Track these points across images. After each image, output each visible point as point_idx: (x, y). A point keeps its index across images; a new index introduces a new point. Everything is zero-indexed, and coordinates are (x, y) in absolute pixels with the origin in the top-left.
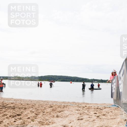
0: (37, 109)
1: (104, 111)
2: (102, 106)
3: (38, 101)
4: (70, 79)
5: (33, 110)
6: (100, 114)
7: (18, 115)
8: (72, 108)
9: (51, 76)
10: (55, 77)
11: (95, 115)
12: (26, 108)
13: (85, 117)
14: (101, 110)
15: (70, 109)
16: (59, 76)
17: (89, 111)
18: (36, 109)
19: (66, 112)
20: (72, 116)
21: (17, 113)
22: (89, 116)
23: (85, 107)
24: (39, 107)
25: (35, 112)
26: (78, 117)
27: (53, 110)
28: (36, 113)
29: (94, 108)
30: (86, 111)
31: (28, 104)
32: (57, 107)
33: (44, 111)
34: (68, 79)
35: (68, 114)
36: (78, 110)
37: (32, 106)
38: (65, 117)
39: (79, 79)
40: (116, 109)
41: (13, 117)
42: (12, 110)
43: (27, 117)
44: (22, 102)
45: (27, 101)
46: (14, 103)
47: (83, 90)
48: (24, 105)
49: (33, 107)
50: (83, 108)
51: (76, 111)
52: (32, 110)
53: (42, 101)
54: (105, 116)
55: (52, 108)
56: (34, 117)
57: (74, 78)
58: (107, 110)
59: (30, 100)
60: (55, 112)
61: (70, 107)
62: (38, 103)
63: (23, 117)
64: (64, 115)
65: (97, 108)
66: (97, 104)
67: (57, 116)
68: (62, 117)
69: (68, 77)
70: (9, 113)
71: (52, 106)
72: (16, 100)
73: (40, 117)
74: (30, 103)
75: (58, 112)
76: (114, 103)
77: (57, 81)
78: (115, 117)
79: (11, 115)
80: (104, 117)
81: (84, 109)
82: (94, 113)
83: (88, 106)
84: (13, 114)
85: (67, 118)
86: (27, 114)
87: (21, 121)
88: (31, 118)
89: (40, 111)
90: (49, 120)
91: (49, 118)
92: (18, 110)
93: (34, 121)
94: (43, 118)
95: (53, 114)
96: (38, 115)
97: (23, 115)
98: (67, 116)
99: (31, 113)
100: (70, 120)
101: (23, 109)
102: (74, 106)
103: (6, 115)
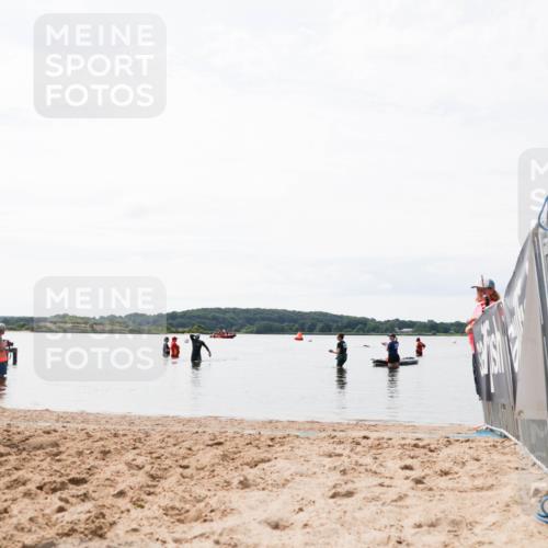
0: (154, 455)
1: (444, 458)
2: (437, 437)
3: (160, 422)
4: (295, 321)
5: (140, 461)
6: (427, 471)
7: (76, 482)
8: (304, 449)
10: (233, 315)
11: (408, 473)
12: (109, 452)
13: (363, 483)
14: (431, 451)
15: (296, 451)
16: (247, 311)
17: (381, 459)
18: (151, 453)
19: (280, 464)
20: (307, 479)
21: (68, 471)
22: (381, 481)
23: (364, 442)
24: (163, 445)
25: (148, 468)
26: (333, 484)
27: (224, 457)
28: (152, 472)
29: (403, 442)
30: (368, 460)
31: (116, 435)
32: (241, 442)
33: (185, 463)
34: (285, 324)
35: (293, 470)
36: (330, 456)
37: (135, 441)
38: (276, 485)
39: (337, 322)
40: (494, 446)
41: (54, 490)
42: (49, 459)
43: (111, 489)
44: (90, 428)
45: (114, 420)
46: (55, 431)
48: (101, 439)
49: (138, 444)
50: (353, 445)
51: (321, 458)
52: (134, 460)
53: (179, 420)
54: (450, 476)
55: (220, 447)
56: (142, 487)
57: (315, 319)
58: (454, 450)
59: (124, 417)
60: (232, 465)
61: (297, 442)
62: (160, 428)
63: (95, 489)
64: (274, 476)
65: (416, 446)
66: (414, 428)
67: (241, 482)
68: (262, 486)
69: (286, 312)
70: (38, 472)
71: (222, 440)
72: (65, 416)
73: (170, 490)
74: (124, 427)
75: (247, 467)
76: (487, 421)
77: (238, 331)
78: (490, 481)
79: (45, 484)
80: (443, 482)
81: (359, 448)
82: (403, 464)
83: (373, 435)
84: (54, 478)
85: (285, 490)
86: (112, 478)
87: (88, 505)
88: (130, 494)
89: (169, 462)
90: (207, 500)
91: (209, 494)
92: (76, 459)
93: (142, 507)
94: (181, 494)
95: (224, 473)
96: (163, 481)
97: (94, 484)
98: (287, 481)
99: (132, 471)
100: (299, 498)
101: (96, 454)
102: (315, 440)
103: (24, 484)
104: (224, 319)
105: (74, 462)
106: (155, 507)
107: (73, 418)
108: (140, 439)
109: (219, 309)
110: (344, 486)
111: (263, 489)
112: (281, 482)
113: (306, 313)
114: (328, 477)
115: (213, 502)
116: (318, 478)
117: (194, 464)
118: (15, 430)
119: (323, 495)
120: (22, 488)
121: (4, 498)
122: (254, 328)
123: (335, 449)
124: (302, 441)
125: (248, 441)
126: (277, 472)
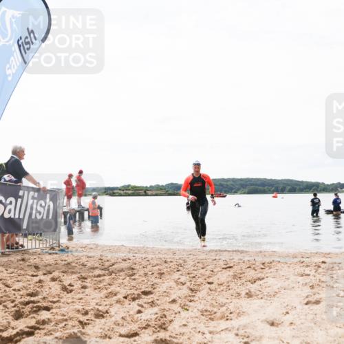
0: (191, 275)
3: (191, 252)
4: (273, 185)
5: (183, 279)
7: (145, 293)
8: (285, 270)
10: (231, 183)
12: (163, 273)
15: (280, 272)
16: (241, 180)
18: (188, 274)
19: (270, 281)
20: (289, 292)
21: (141, 286)
23: (323, 265)
24: (195, 268)
26: (306, 295)
27: (235, 276)
28: (191, 287)
31: (166, 262)
33: (210, 280)
34: (266, 188)
35: (279, 286)
36: (302, 276)
37: (178, 265)
38: (269, 296)
39: (300, 185)
41: (134, 299)
42: (128, 278)
43: (168, 298)
44: (150, 257)
45: (163, 252)
46: (129, 259)
47: (315, 215)
48: (157, 265)
49: (180, 268)
50: (316, 268)
51: (298, 277)
52: (179, 279)
55: (231, 270)
56: (186, 297)
57: (284, 184)
59: (169, 250)
60: (240, 282)
61: (279, 265)
62: (191, 257)
63: (158, 298)
64: (268, 290)
67: (247, 294)
68: (260, 296)
69: (265, 180)
70: (123, 287)
71: (231, 265)
72: (134, 249)
73: (204, 299)
74: (170, 256)
75: (248, 283)
79: (128, 295)
81: (320, 270)
83: (329, 261)
84: (133, 291)
85: (275, 299)
86: (167, 291)
87: (156, 309)
88: (179, 301)
89: (200, 280)
90: (227, 305)
91: (227, 301)
92: (144, 279)
93: (187, 310)
94: (211, 302)
95: (236, 288)
96: (198, 292)
97: (157, 294)
98: (276, 292)
99: (179, 286)
100: (285, 305)
101: (156, 275)
102: (290, 264)
103: (115, 295)
104: (227, 185)
105: (143, 281)
106: (196, 310)
107: (139, 251)
108: (181, 264)
109: (223, 179)
110: (313, 296)
111: (262, 298)
112: (272, 294)
113: (279, 180)
114: (302, 290)
115: (232, 307)
116: (296, 291)
117: (216, 282)
118: (105, 259)
119: (301, 302)
120: (115, 298)
121: (105, 303)
122: (247, 191)
123: (304, 271)
124: (283, 265)
125: (248, 266)
126: (269, 287)
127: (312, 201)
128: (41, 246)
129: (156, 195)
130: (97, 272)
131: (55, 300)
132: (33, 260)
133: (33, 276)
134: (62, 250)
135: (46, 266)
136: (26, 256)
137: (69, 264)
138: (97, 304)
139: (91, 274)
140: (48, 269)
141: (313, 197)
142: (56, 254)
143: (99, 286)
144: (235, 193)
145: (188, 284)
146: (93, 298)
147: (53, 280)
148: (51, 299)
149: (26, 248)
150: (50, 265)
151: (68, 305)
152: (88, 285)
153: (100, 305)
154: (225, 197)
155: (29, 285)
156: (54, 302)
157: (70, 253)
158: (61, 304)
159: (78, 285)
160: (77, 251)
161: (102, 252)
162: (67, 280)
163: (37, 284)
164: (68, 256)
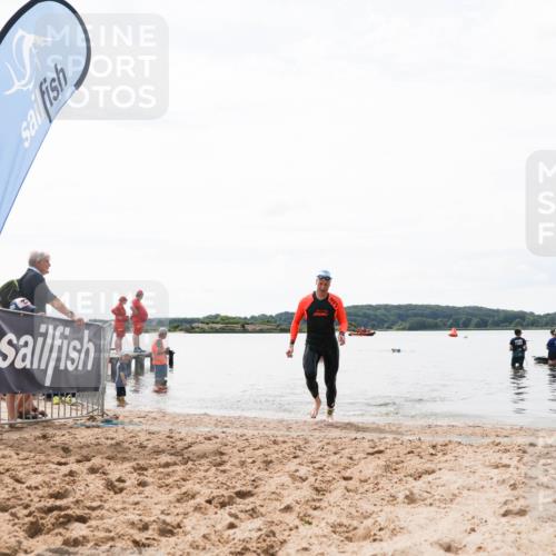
0: (317, 465)
3: (316, 426)
4: (450, 316)
5: (303, 471)
7: (242, 495)
8: (469, 458)
9: (362, 307)
10: (383, 311)
12: (271, 462)
15: (460, 460)
16: (399, 307)
18: (312, 462)
19: (445, 476)
20: (476, 494)
21: (234, 483)
23: (531, 450)
24: (323, 453)
26: (504, 500)
27: (387, 467)
28: (316, 485)
31: (275, 442)
33: (347, 474)
34: (439, 320)
35: (456, 486)
36: (497, 467)
37: (295, 448)
38: (444, 501)
39: (493, 316)
41: (223, 505)
42: (214, 468)
43: (278, 503)
44: (249, 433)
45: (272, 426)
46: (216, 437)
48: (262, 447)
49: (298, 453)
50: (520, 454)
51: (489, 469)
52: (297, 471)
55: (381, 456)
56: (308, 501)
57: (468, 314)
59: (281, 421)
60: (396, 477)
61: (459, 449)
62: (317, 434)
63: (262, 503)
64: (441, 490)
67: (407, 497)
68: (429, 501)
69: (438, 308)
70: (205, 484)
71: (382, 448)
72: (223, 420)
73: (337, 505)
74: (282, 432)
75: (410, 479)
79: (214, 498)
81: (526, 458)
84: (221, 492)
85: (454, 506)
86: (278, 491)
87: (258, 522)
88: (297, 508)
89: (330, 473)
90: (374, 516)
91: (375, 509)
92: (239, 470)
93: (310, 523)
94: (347, 509)
95: (389, 487)
96: (328, 494)
97: (261, 497)
98: (454, 495)
99: (297, 484)
100: (469, 516)
101: (258, 464)
102: (478, 447)
103: (193, 497)
104: (376, 316)
105: (239, 474)
106: (323, 524)
107: (232, 423)
108: (299, 446)
109: (370, 306)
110: (516, 502)
111: (431, 505)
112: (449, 497)
113: (460, 308)
114: (497, 492)
115: (382, 520)
116: (486, 492)
117: (356, 476)
118: (177, 436)
119: (494, 513)
120: (192, 502)
121: (176, 511)
122: (407, 325)
123: (501, 458)
124: (465, 449)
125: (409, 450)
126: (444, 485)
127: (512, 342)
128: (74, 414)
129: (261, 331)
130: (164, 458)
131: (95, 504)
132: (61, 438)
133: (60, 464)
134: (108, 422)
135: (81, 448)
136: (50, 431)
137: (118, 444)
138: (163, 513)
139: (153, 462)
140: (85, 452)
141: (514, 336)
142: (98, 427)
143: (167, 482)
144: (389, 328)
145: (312, 479)
146: (157, 502)
147: (93, 471)
148: (89, 504)
149: (49, 417)
150: (88, 446)
151: (115, 514)
152: (149, 480)
153: (168, 514)
154: (372, 334)
155: (54, 479)
156: (93, 509)
157: (120, 426)
158: (104, 511)
159: (132, 479)
160: (131, 422)
161: (172, 425)
162: (116, 471)
163: (66, 479)
164: (116, 431)
